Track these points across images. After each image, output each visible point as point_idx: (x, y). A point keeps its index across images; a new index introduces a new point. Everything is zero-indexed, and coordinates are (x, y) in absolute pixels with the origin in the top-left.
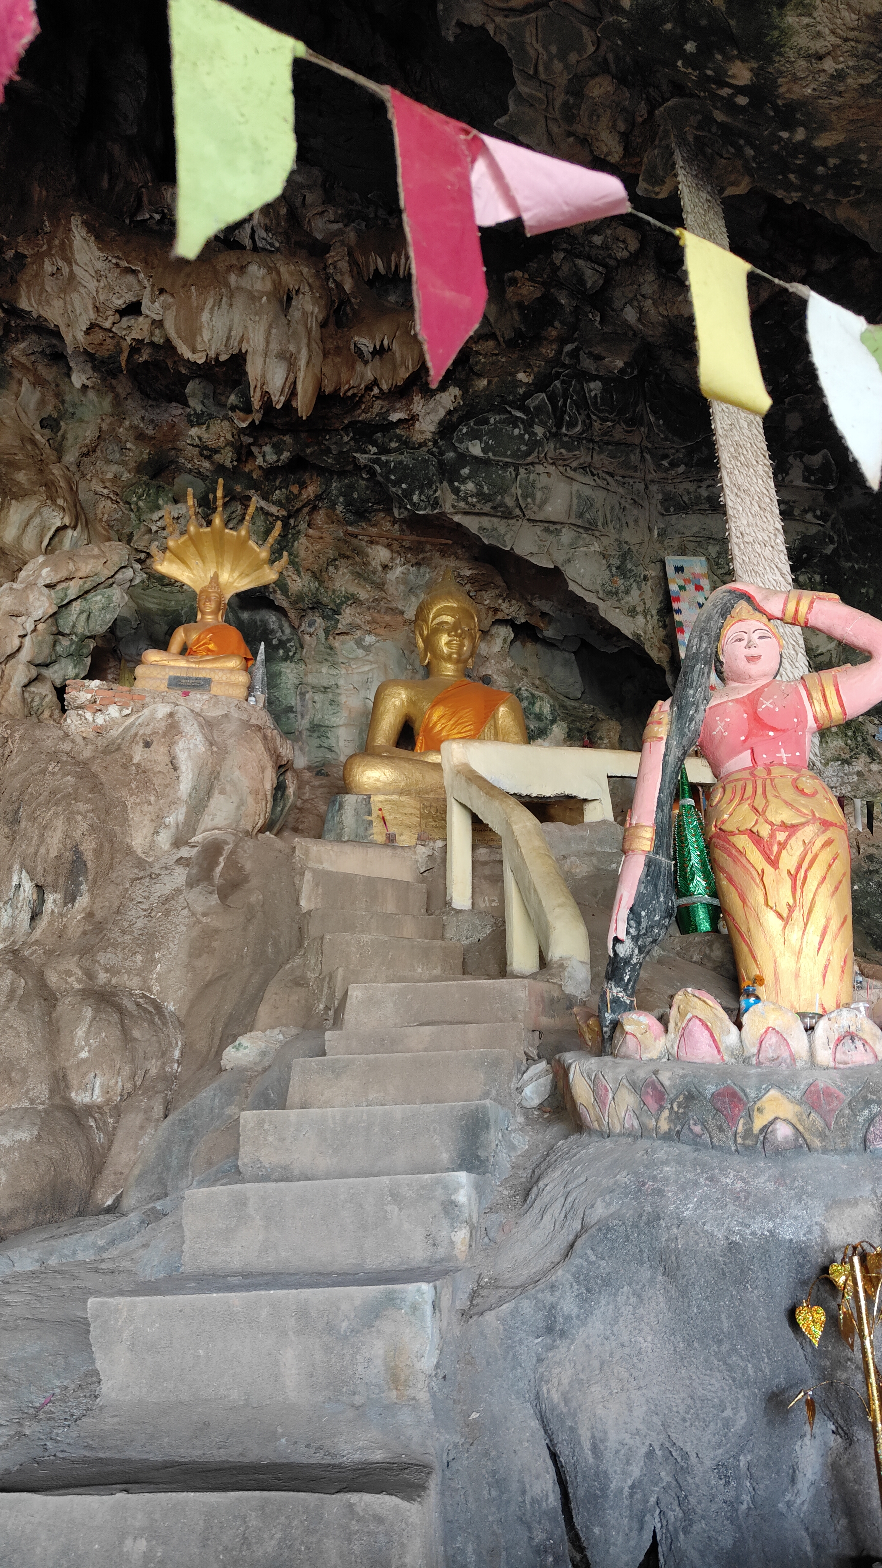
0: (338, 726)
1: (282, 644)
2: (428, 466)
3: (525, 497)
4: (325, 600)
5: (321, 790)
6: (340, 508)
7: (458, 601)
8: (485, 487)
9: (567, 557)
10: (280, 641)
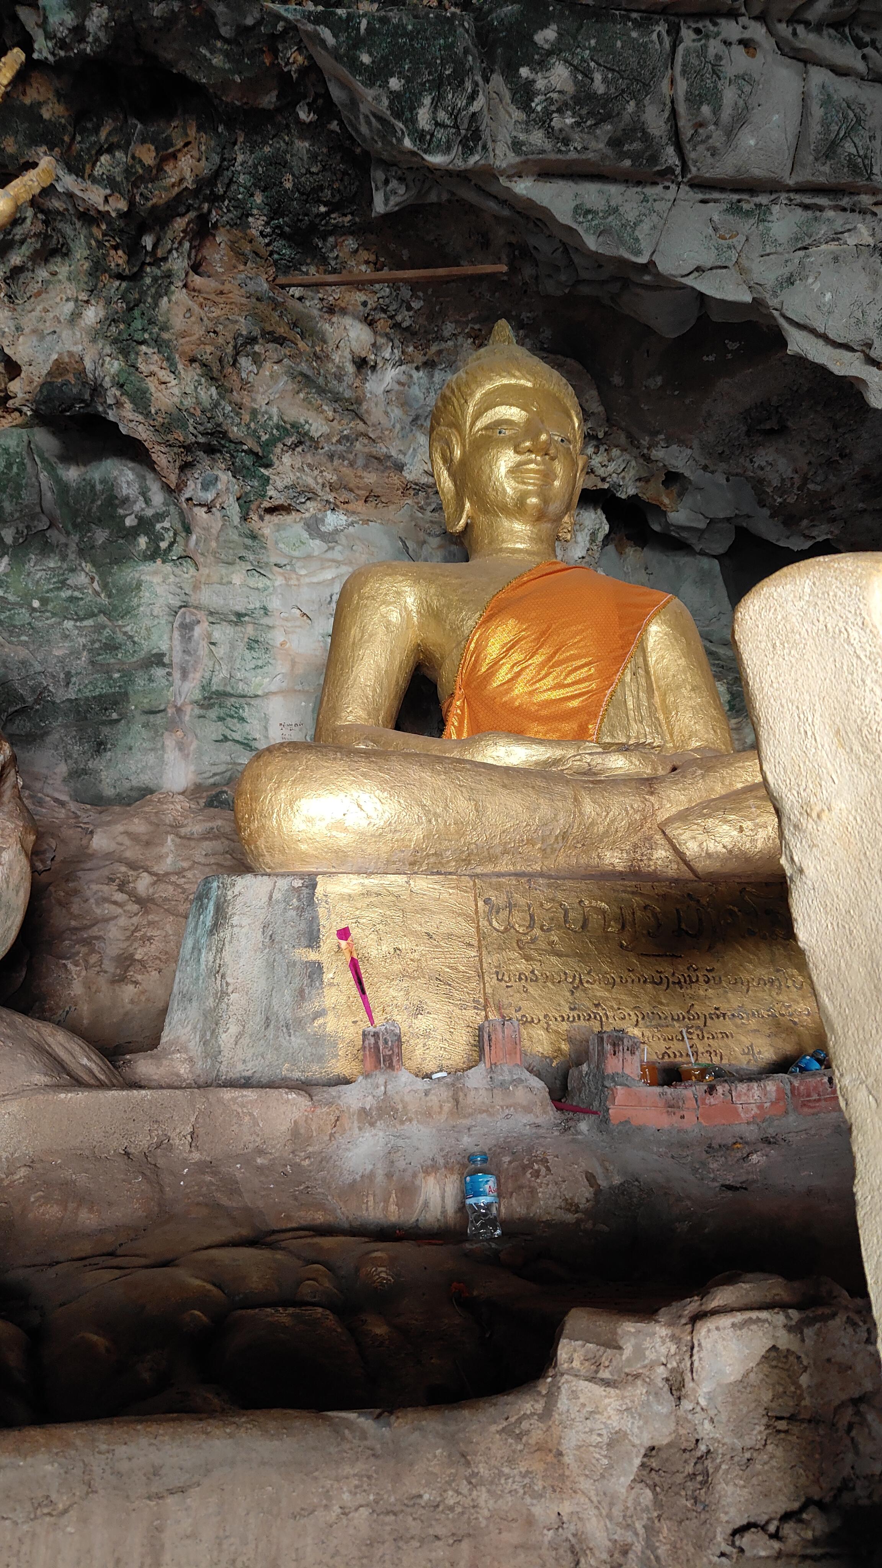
0: (267, 695)
1: (145, 525)
2: (453, 30)
3: (695, 100)
4: (235, 432)
5: (206, 844)
6: (257, 224)
7: (531, 374)
8: (598, 77)
9: (785, 271)
10: (141, 519)
